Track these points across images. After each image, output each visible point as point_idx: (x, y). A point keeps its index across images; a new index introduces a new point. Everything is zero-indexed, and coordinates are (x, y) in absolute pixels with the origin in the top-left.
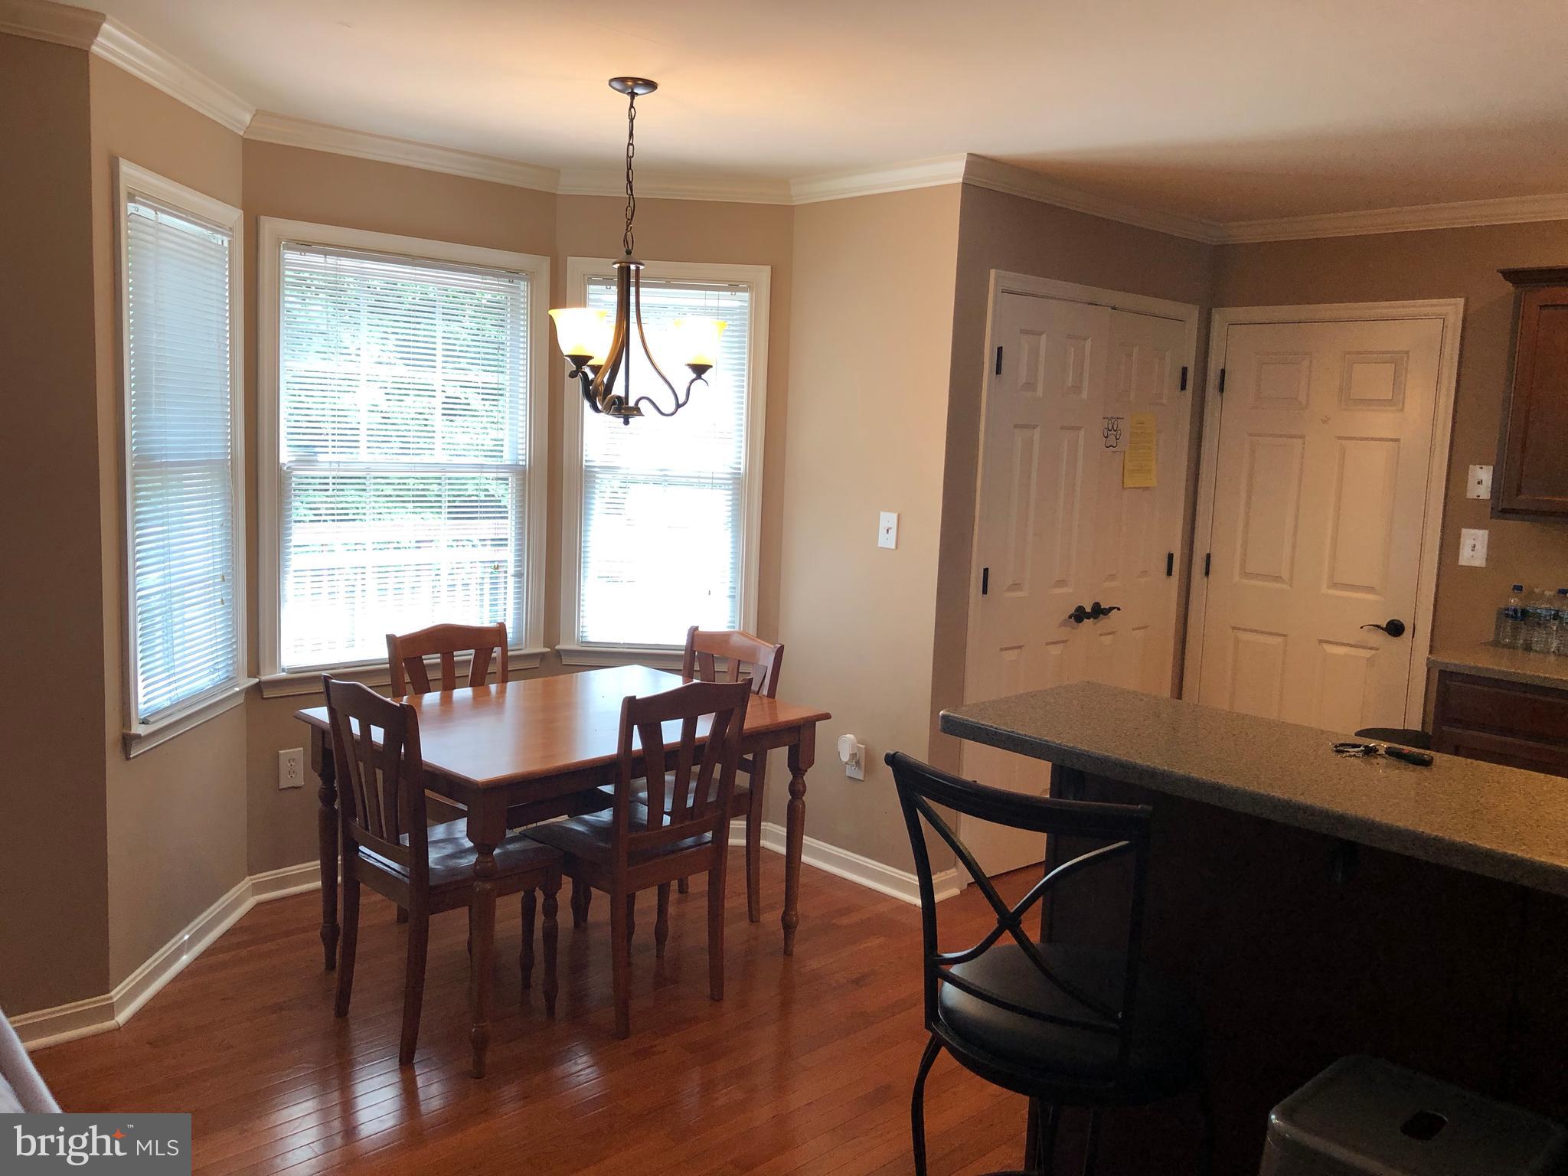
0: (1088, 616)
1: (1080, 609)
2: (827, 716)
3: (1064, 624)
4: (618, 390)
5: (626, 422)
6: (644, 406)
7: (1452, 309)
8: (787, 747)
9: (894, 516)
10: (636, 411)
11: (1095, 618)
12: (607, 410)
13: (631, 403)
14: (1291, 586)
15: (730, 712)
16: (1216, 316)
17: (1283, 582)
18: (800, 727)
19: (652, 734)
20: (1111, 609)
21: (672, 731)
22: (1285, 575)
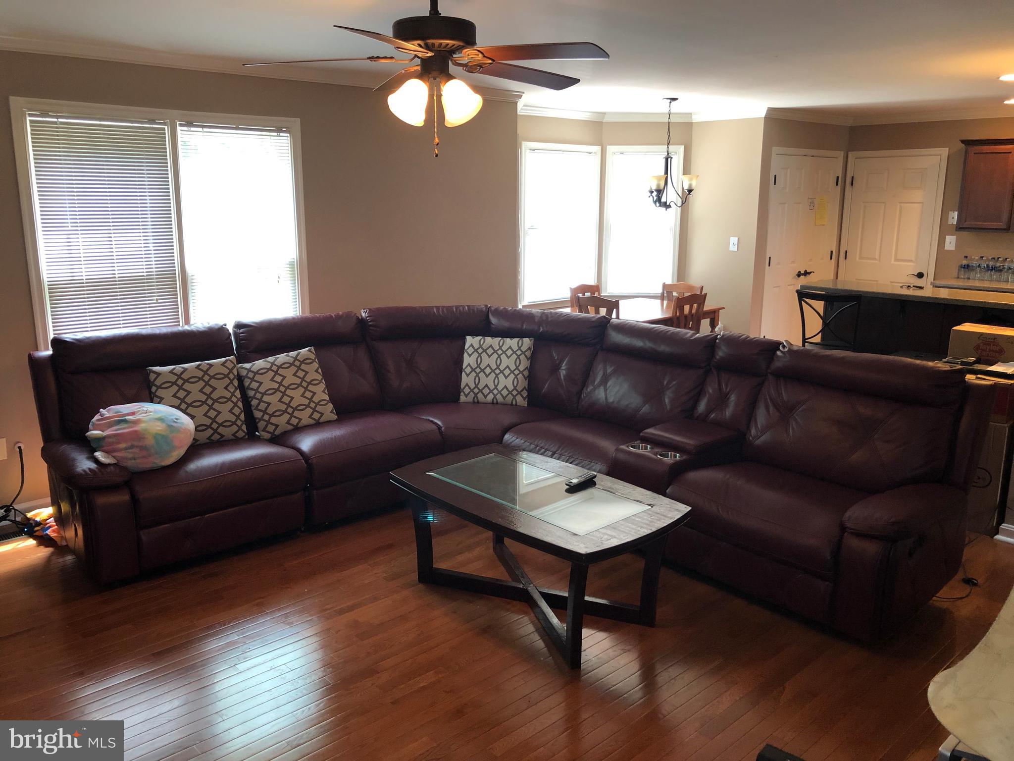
0: (803, 274)
1: (800, 272)
2: (724, 308)
3: (794, 277)
4: (663, 200)
5: (666, 210)
6: (672, 204)
7: (944, 152)
8: (709, 319)
9: (737, 238)
10: (669, 206)
11: (805, 276)
12: (660, 206)
13: (668, 204)
14: (880, 261)
15: (700, 304)
16: (850, 154)
17: (877, 260)
18: (715, 311)
19: (682, 309)
20: (811, 272)
21: (687, 308)
22: (877, 257)
